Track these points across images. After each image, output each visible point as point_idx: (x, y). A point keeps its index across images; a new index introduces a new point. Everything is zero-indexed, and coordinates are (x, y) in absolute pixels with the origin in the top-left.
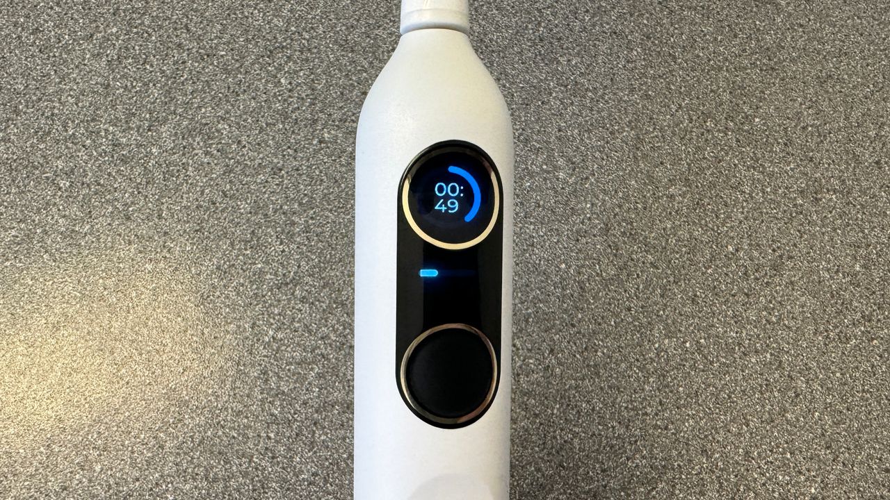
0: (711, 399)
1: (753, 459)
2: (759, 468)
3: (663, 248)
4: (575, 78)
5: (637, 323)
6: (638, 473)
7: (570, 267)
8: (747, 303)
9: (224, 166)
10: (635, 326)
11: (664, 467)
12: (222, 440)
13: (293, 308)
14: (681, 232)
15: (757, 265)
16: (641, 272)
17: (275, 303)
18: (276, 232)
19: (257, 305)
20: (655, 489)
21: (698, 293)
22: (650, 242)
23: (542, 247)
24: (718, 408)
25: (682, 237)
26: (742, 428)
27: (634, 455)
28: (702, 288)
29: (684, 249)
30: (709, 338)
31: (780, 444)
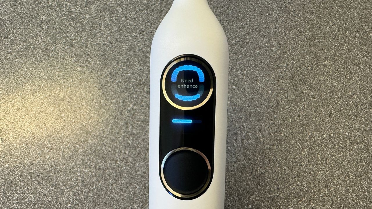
0: (333, 162)
1: (349, 193)
2: (352, 197)
3: (318, 89)
4: (286, 4)
5: (302, 123)
6: (294, 192)
7: (273, 92)
8: (355, 120)
9: (118, 27)
10: (300, 124)
11: (307, 191)
12: (104, 152)
13: (143, 96)
14: (328, 83)
15: (363, 102)
16: (307, 99)
17: (135, 93)
18: (138, 60)
19: (126, 92)
20: (301, 200)
21: (333, 113)
22: (312, 86)
23: (261, 82)
24: (336, 167)
25: (328, 85)
26: (346, 178)
27: (293, 183)
28: (335, 110)
29: (328, 91)
30: (335, 134)
31: (364, 188)
